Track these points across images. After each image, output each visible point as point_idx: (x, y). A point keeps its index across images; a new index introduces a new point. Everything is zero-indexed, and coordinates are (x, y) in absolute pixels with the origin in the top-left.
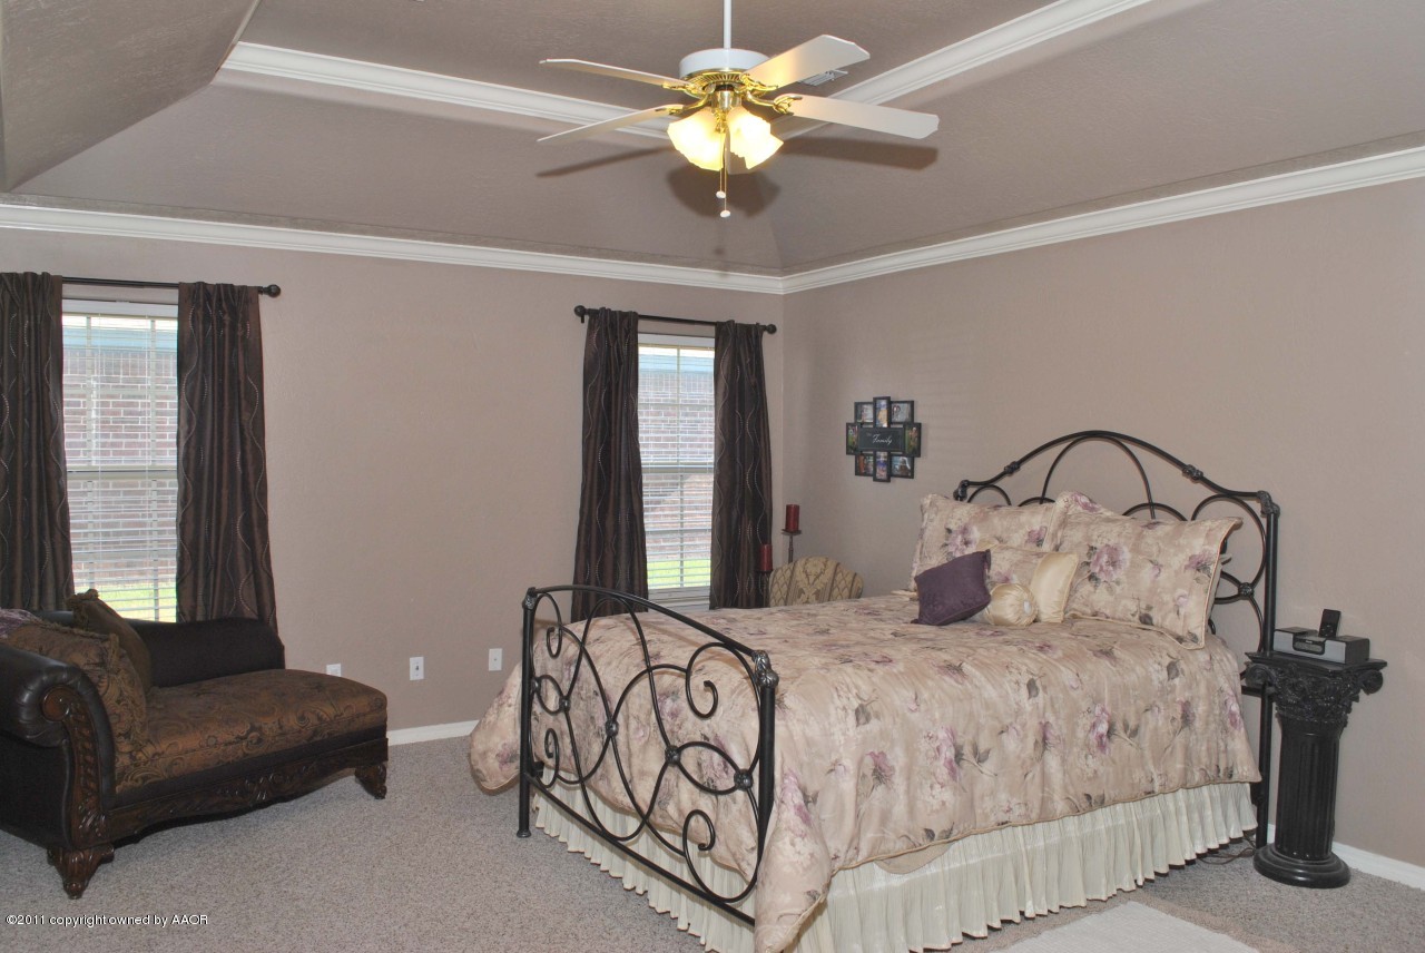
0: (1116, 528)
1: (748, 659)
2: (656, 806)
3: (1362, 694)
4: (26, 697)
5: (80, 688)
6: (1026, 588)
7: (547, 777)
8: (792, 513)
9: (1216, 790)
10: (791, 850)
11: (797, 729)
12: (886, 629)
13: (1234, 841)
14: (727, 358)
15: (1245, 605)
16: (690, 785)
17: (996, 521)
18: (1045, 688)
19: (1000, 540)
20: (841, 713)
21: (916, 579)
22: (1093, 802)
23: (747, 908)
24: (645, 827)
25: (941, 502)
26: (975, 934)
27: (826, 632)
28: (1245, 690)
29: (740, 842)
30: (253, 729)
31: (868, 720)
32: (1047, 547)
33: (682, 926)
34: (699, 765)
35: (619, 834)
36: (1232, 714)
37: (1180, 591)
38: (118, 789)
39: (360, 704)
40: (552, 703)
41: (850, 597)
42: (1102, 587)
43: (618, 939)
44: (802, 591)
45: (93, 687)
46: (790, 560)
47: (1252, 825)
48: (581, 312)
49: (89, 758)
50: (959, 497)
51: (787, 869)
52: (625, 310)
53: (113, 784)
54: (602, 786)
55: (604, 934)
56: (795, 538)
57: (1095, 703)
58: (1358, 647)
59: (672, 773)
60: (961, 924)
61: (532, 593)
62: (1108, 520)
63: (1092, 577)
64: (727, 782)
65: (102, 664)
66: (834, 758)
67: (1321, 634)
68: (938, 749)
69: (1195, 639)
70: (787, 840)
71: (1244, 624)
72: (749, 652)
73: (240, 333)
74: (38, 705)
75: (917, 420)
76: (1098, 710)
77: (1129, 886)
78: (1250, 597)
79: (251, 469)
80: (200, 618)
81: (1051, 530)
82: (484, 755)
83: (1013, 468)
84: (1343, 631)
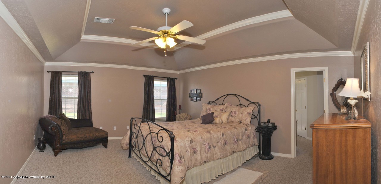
0: (235, 108)
1: (169, 133)
2: (152, 157)
3: (274, 131)
4: (50, 127)
5: (58, 127)
6: (220, 118)
7: (134, 149)
8: (180, 106)
9: (253, 147)
10: (178, 169)
11: (178, 144)
12: (196, 125)
13: (256, 155)
14: (169, 83)
15: (256, 119)
16: (158, 154)
17: (215, 107)
18: (225, 135)
19: (216, 110)
20: (187, 141)
21: (201, 117)
22: (234, 152)
23: (169, 178)
24: (150, 160)
25: (206, 105)
26: (213, 179)
27: (185, 126)
28: (256, 131)
29: (166, 165)
30: (85, 136)
31: (192, 143)
32: (224, 111)
33: (157, 178)
34: (159, 150)
35: (146, 161)
36: (255, 136)
37: (246, 118)
38: (63, 142)
39: (103, 134)
40: (135, 136)
41: (190, 119)
42: (233, 118)
43: (144, 180)
44: (181, 118)
45: (60, 127)
46: (180, 113)
47: (259, 152)
48: (144, 76)
49: (59, 137)
50: (209, 104)
51: (176, 173)
52: (151, 75)
53: (62, 141)
54: (142, 152)
55: (142, 179)
56: (181, 110)
57: (234, 136)
58: (273, 124)
59: (154, 152)
60: (211, 177)
61: (132, 118)
62: (234, 107)
63: (231, 116)
64: (165, 154)
65: (61, 124)
66: (186, 149)
67: (268, 123)
68: (206, 147)
69: (249, 125)
70: (176, 167)
71: (256, 121)
72: (169, 131)
73: (87, 78)
74: (51, 129)
75: (202, 92)
76: (234, 137)
77: (240, 165)
78: (256, 118)
79: (89, 98)
80: (80, 118)
81: (224, 109)
82: (123, 144)
83: (217, 99)
84: (271, 122)
